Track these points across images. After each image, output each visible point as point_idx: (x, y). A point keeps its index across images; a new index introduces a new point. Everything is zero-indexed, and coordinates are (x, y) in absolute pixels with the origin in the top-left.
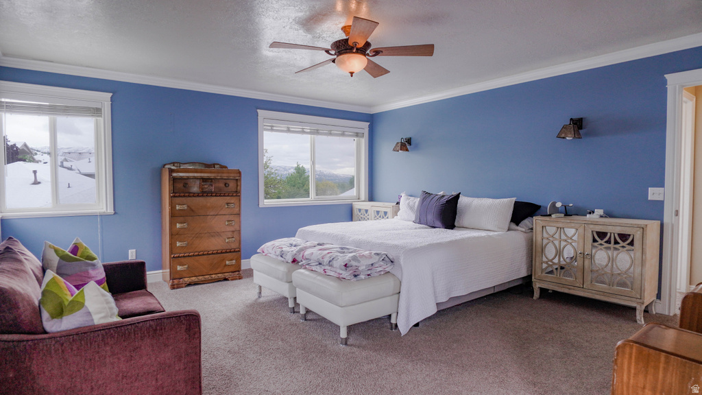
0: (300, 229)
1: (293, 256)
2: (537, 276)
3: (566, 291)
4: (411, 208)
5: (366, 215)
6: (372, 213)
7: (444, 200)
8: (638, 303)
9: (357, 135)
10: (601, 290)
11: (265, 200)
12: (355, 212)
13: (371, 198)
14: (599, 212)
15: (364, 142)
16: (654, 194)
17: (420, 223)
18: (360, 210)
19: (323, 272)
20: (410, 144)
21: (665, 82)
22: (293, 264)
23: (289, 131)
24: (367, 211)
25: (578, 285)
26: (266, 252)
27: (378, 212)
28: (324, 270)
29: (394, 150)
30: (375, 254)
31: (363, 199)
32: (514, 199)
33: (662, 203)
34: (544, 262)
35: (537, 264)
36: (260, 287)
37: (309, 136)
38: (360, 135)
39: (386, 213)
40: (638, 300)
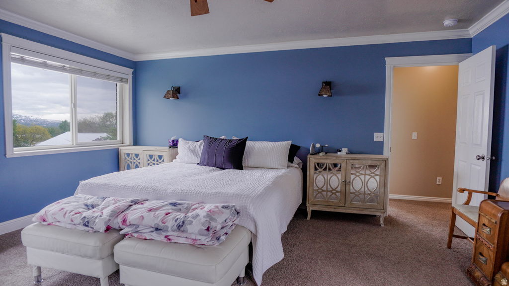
0: (82, 183)
1: (106, 223)
2: (310, 201)
3: (333, 210)
4: (193, 151)
5: (136, 159)
6: (144, 158)
7: (233, 144)
8: (381, 213)
9: (122, 80)
10: (357, 207)
11: (14, 148)
12: (123, 157)
13: (136, 142)
14: (345, 150)
15: (127, 88)
16: (378, 137)
17: (207, 165)
18: (128, 155)
19: (165, 240)
20: (179, 93)
21: (385, 62)
22: (106, 233)
23: (45, 65)
24: (137, 155)
25: (341, 205)
26: (50, 220)
27: (151, 156)
28: (166, 237)
29: (165, 97)
30: (223, 207)
31: (128, 144)
32: (290, 142)
33: (382, 143)
34: (315, 190)
35: (310, 192)
36: (39, 269)
37: (69, 75)
38: (124, 80)
39: (160, 157)
40: (382, 211)
